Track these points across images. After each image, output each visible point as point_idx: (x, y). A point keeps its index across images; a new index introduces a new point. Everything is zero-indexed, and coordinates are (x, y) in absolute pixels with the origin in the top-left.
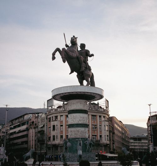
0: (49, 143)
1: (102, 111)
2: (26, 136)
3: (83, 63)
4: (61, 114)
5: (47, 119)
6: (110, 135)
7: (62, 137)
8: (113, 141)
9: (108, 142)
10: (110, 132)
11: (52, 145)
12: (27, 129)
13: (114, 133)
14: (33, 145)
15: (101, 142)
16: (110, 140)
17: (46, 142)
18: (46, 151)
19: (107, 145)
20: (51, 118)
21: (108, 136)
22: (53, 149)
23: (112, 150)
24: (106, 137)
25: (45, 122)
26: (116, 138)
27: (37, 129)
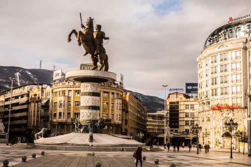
0: (55, 120)
1: (115, 88)
2: (27, 110)
3: (98, 46)
4: (70, 89)
5: (52, 92)
6: (122, 114)
7: (69, 114)
8: (126, 120)
9: (120, 122)
10: (123, 110)
11: (58, 123)
12: (28, 103)
13: (127, 112)
14: (34, 121)
15: (112, 122)
16: (122, 120)
17: (50, 119)
18: (50, 129)
19: (119, 125)
20: (58, 92)
21: (120, 115)
22: (58, 128)
23: (124, 131)
24: (118, 116)
25: (50, 96)
26: (130, 117)
27: (40, 103)
